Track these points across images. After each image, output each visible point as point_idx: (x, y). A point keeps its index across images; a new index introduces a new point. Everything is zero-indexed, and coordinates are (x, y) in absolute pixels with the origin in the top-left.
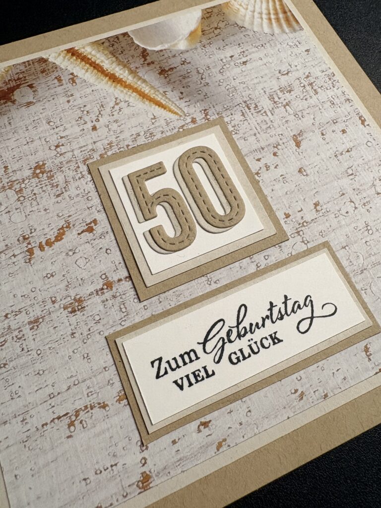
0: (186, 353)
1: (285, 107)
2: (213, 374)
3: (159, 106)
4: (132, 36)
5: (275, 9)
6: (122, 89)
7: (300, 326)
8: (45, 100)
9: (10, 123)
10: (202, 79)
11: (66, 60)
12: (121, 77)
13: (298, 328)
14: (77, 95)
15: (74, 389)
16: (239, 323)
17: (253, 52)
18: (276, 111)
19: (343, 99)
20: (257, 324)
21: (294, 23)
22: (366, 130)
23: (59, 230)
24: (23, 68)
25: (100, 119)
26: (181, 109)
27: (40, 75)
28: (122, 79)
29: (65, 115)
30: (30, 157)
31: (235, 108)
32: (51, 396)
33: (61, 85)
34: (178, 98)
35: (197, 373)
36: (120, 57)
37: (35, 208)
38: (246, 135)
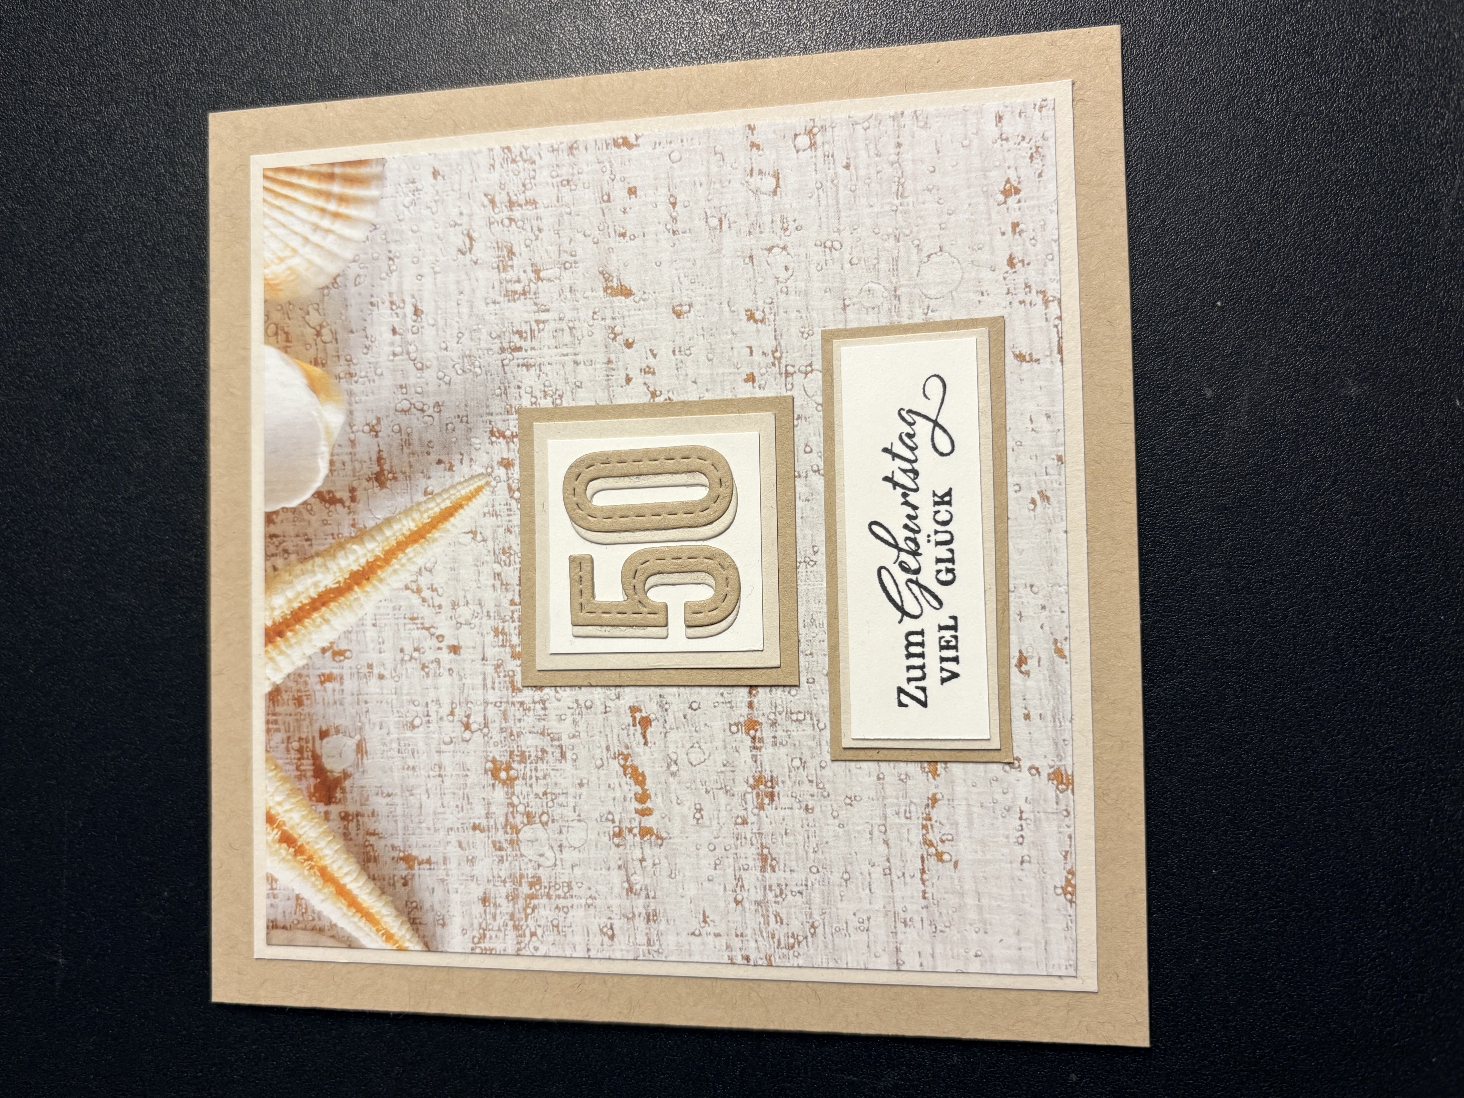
0: (907, 647)
1: (539, 279)
2: (955, 618)
3: (451, 515)
4: (277, 507)
5: (319, 193)
6: (389, 570)
7: (941, 450)
8: (363, 718)
9: (389, 795)
10: (422, 410)
11: (289, 652)
12: (363, 561)
13: (942, 454)
14: (373, 657)
15: (892, 835)
16: (896, 546)
17: (400, 284)
18: (542, 299)
19: (564, 157)
20: (909, 517)
21: (363, 171)
22: (644, 149)
23: (625, 774)
24: (278, 737)
25: (438, 633)
26: (472, 477)
27: (306, 710)
28: (368, 562)
29: (408, 694)
30: (470, 781)
31: (509, 375)
32: (887, 872)
33: (342, 678)
34: (448, 474)
35: (943, 643)
36: (316, 548)
37: (571, 801)
38: (572, 380)
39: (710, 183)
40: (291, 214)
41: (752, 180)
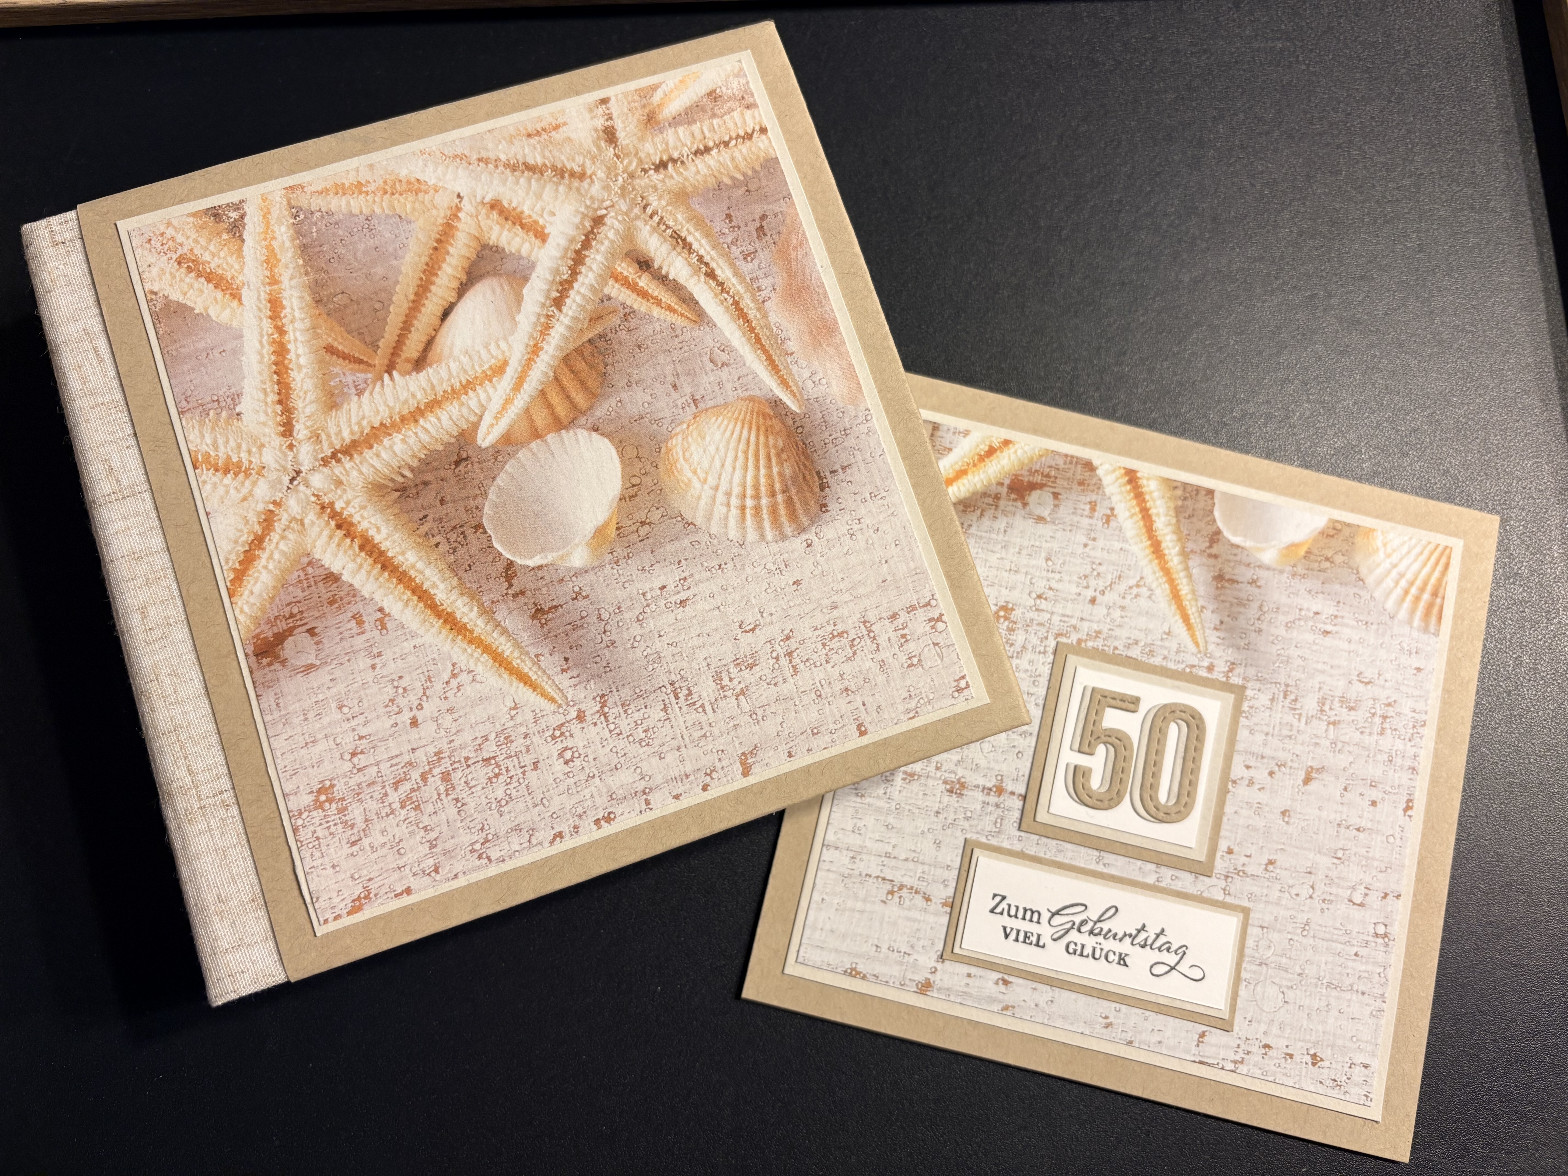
0: (1031, 910)
1: (1329, 723)
3: (1184, 621)
4: (1216, 501)
5: (1425, 583)
6: (1157, 569)
7: (1155, 967)
8: (1061, 526)
9: (1005, 531)
10: (1259, 619)
11: (1117, 484)
12: (1167, 552)
13: (1152, 967)
14: (1100, 543)
15: (911, 865)
16: (1099, 921)
17: (1348, 626)
18: (1315, 722)
19: (1408, 763)
20: (1115, 935)
21: (1433, 620)
22: (1402, 820)
24: (1060, 462)
25: (1107, 592)
26: (1206, 642)
27: (1075, 486)
28: (1165, 555)
29: (1070, 561)
30: (1004, 589)
31: (1269, 685)
32: (888, 855)
33: (1091, 517)
34: (1212, 626)
35: (1029, 934)
36: (1183, 521)
38: (1256, 728)
39: (1367, 858)
40: (1415, 560)
41: (1362, 887)
